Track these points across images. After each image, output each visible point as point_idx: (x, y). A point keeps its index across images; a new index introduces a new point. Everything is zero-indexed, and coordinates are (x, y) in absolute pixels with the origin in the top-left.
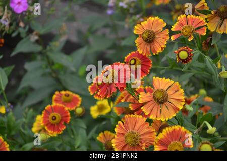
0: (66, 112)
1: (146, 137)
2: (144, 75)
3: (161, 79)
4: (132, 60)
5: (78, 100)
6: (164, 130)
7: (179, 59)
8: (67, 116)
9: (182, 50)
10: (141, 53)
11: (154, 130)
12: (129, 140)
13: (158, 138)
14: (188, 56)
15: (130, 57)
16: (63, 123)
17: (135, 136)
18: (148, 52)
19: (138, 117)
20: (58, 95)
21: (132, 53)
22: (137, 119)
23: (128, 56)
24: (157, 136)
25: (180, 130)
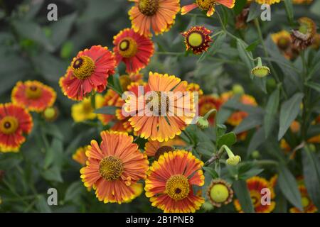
0: (27, 117)
1: (132, 166)
2: (141, 66)
3: (161, 75)
4: (123, 41)
5: (51, 96)
6: (161, 157)
7: (189, 45)
8: (28, 123)
9: (195, 32)
10: (136, 31)
11: (146, 156)
12: (106, 171)
13: (152, 168)
14: (203, 42)
15: (122, 36)
16: (21, 133)
17: (115, 164)
18: (148, 31)
19: (122, 135)
20: (20, 88)
21: (125, 30)
22: (121, 138)
23: (119, 35)
24: (150, 165)
25: (185, 157)
